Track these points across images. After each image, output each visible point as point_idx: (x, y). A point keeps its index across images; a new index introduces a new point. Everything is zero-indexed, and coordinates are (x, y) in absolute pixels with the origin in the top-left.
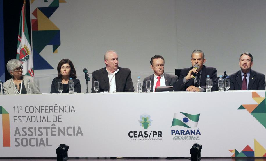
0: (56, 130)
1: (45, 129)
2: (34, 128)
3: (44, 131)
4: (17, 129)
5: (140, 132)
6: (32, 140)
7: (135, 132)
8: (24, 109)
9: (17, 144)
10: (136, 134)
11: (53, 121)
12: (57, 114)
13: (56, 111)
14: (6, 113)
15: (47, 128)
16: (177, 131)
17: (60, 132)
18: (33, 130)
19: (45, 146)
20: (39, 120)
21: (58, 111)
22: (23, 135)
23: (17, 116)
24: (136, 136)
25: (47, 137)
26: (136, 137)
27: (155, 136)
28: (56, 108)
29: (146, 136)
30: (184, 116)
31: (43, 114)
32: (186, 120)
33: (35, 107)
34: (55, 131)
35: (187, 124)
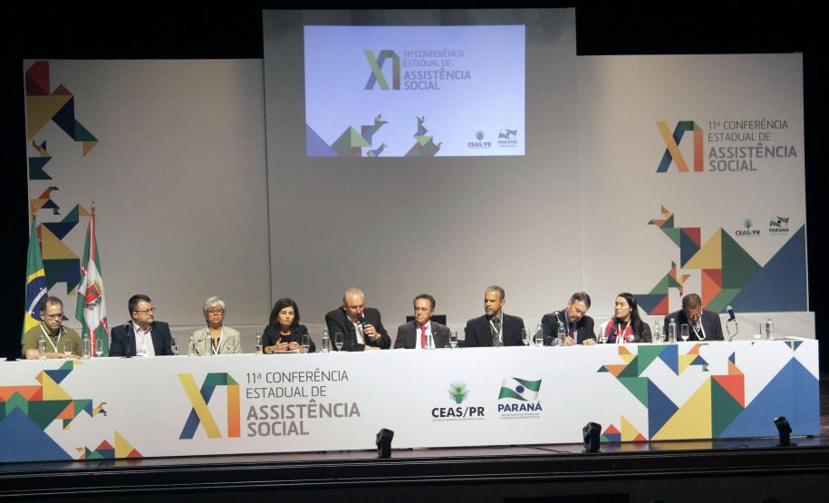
0: (317, 408)
1: (299, 408)
2: (280, 407)
3: (296, 410)
4: (252, 408)
5: (451, 409)
6: (276, 426)
7: (442, 409)
8: (264, 377)
9: (252, 433)
10: (444, 412)
11: (313, 396)
12: (319, 384)
13: (317, 378)
14: (234, 383)
15: (301, 406)
16: (507, 405)
18: (278, 410)
19: (297, 434)
20: (289, 393)
21: (320, 379)
22: (261, 418)
23: (252, 389)
24: (443, 414)
25: (302, 419)
26: (444, 416)
27: (473, 414)
28: (317, 374)
29: (459, 414)
30: (518, 384)
31: (296, 384)
32: (520, 389)
33: (283, 374)
34: (315, 411)
35: (521, 395)
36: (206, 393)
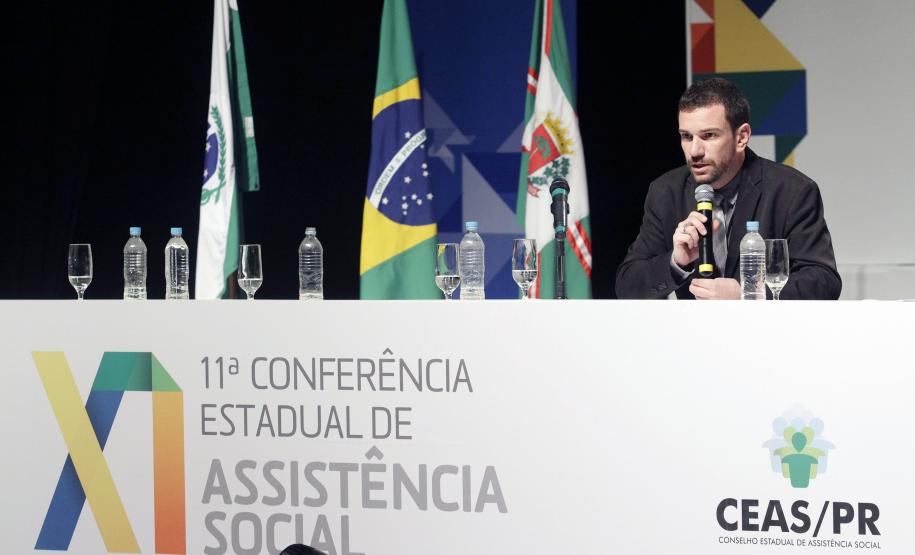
0: (387, 478)
1: (337, 474)
2: (287, 469)
3: (330, 480)
4: (216, 467)
5: (774, 504)
6: (279, 526)
7: (747, 503)
9: (216, 544)
10: (755, 515)
11: (375, 436)
12: (391, 401)
13: (388, 382)
14: (171, 386)
15: (344, 469)
17: (404, 492)
20: (311, 428)
21: (394, 382)
22: (240, 500)
23: (214, 406)
24: (752, 521)
25: (344, 512)
26: (755, 528)
27: (842, 526)
28: (387, 368)
29: (800, 523)
31: (329, 395)
33: (296, 362)
34: (380, 486)
36: (101, 412)
